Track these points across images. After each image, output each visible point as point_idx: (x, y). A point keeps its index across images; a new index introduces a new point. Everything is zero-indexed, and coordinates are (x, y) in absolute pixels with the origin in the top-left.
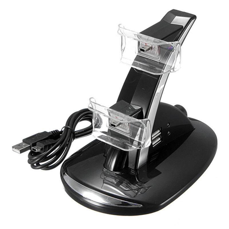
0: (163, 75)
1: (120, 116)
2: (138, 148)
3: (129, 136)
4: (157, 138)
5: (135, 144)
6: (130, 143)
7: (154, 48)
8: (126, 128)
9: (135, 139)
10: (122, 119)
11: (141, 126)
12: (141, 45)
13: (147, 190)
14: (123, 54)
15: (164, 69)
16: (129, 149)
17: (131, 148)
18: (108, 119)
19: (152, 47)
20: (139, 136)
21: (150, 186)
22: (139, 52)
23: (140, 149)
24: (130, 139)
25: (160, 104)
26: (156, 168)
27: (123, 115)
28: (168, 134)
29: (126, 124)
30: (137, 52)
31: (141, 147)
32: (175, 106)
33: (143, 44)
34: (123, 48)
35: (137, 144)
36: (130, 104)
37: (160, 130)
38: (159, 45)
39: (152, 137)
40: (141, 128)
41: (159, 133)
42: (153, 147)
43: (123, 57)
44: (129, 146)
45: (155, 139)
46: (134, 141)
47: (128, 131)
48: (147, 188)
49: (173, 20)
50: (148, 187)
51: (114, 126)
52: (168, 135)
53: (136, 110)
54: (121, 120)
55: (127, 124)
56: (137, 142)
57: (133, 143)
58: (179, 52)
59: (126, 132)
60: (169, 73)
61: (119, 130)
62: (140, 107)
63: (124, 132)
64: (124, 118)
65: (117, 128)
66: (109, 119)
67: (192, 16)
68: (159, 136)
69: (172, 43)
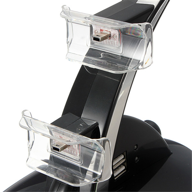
1: (65, 135)
2: (93, 182)
3: (80, 164)
4: (120, 166)
5: (88, 176)
6: (81, 174)
7: (114, 35)
8: (75, 153)
9: (89, 169)
10: (68, 139)
11: (96, 150)
12: (95, 33)
15: (128, 66)
16: (80, 184)
17: (83, 182)
18: (49, 140)
19: (110, 34)
20: (93, 164)
22: (92, 43)
23: (96, 183)
24: (81, 168)
25: (123, 117)
27: (71, 133)
28: (136, 160)
29: (75, 146)
30: (89, 45)
31: (97, 180)
33: (98, 32)
35: (91, 176)
36: (81, 118)
37: (125, 155)
39: (114, 165)
40: (97, 152)
41: (123, 159)
42: (115, 179)
43: (69, 51)
44: (80, 179)
45: (117, 168)
46: (87, 172)
47: (78, 157)
51: (58, 150)
52: (136, 162)
53: (89, 126)
54: (67, 141)
55: (77, 146)
56: (92, 173)
57: (86, 174)
59: (75, 159)
60: (136, 71)
61: (65, 156)
62: (96, 122)
63: (73, 159)
64: (72, 138)
65: (62, 152)
66: (51, 140)
68: (123, 164)
69: (140, 25)
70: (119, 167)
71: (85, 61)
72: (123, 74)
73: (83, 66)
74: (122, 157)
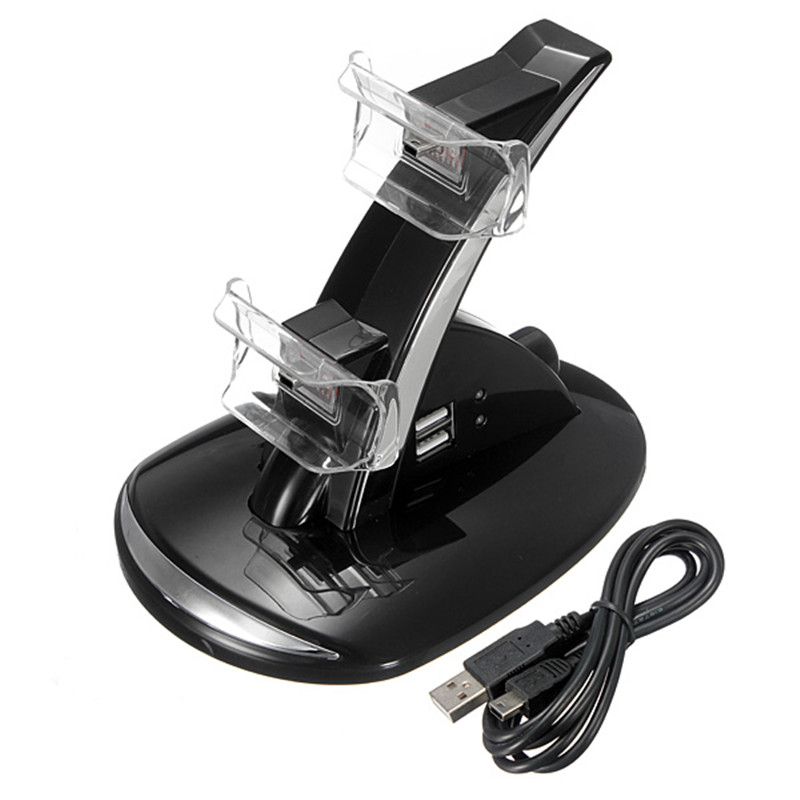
0: (466, 243)
3: (335, 422)
4: (437, 432)
8: (328, 396)
13: (398, 589)
14: (357, 149)
21: (411, 580)
26: (448, 516)
28: (478, 423)
32: (510, 336)
34: (361, 129)
36: (354, 317)
37: (451, 408)
38: (464, 145)
39: (418, 428)
41: (447, 417)
42: (420, 461)
43: (355, 158)
45: (429, 437)
47: (332, 407)
48: (400, 585)
49: (530, 59)
50: (403, 582)
51: (290, 385)
52: (478, 427)
58: (522, 188)
59: (325, 408)
60: (490, 240)
61: (306, 397)
62: (384, 334)
63: (321, 408)
67: (596, 54)
68: (444, 429)
69: (500, 146)
70: (435, 435)
71: (380, 193)
72: (456, 242)
73: (375, 203)
74: (444, 413)
